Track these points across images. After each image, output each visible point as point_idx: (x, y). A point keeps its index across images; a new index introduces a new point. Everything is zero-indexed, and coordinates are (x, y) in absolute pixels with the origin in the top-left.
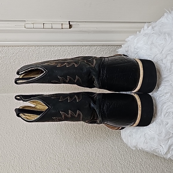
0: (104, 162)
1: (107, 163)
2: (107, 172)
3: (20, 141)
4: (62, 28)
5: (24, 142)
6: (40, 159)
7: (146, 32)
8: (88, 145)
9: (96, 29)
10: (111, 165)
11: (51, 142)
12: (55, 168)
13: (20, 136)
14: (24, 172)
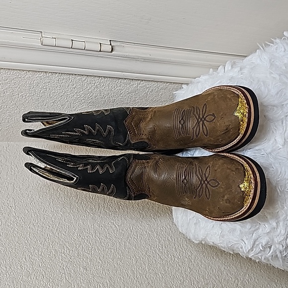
0: (137, 257)
1: (143, 258)
2: (142, 272)
3: (4, 223)
4: (100, 51)
5: (12, 225)
6: (40, 254)
7: (231, 74)
8: (114, 231)
9: (149, 56)
10: (147, 261)
11: (56, 225)
12: (64, 268)
13: (4, 214)
14: (15, 274)
